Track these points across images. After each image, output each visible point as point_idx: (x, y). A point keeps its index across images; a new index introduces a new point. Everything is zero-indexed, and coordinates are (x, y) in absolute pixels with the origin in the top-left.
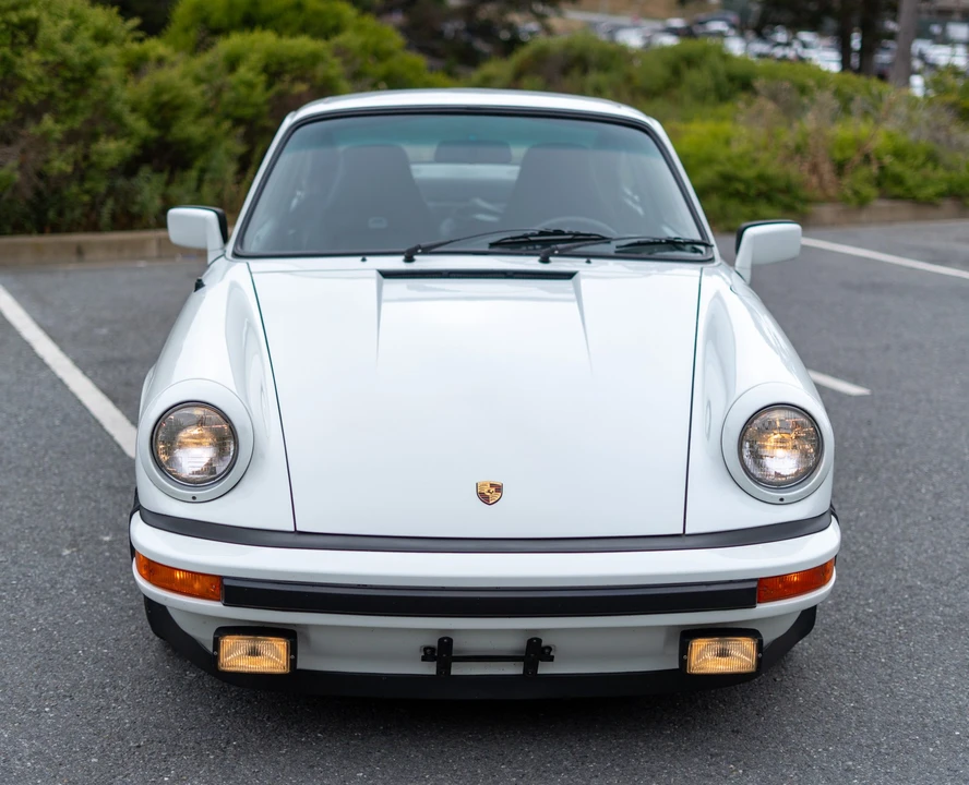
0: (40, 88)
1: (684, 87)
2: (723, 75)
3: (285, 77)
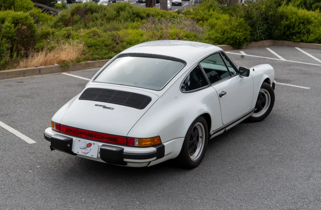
1: (121, 17)
2: (131, 13)
3: (19, 24)
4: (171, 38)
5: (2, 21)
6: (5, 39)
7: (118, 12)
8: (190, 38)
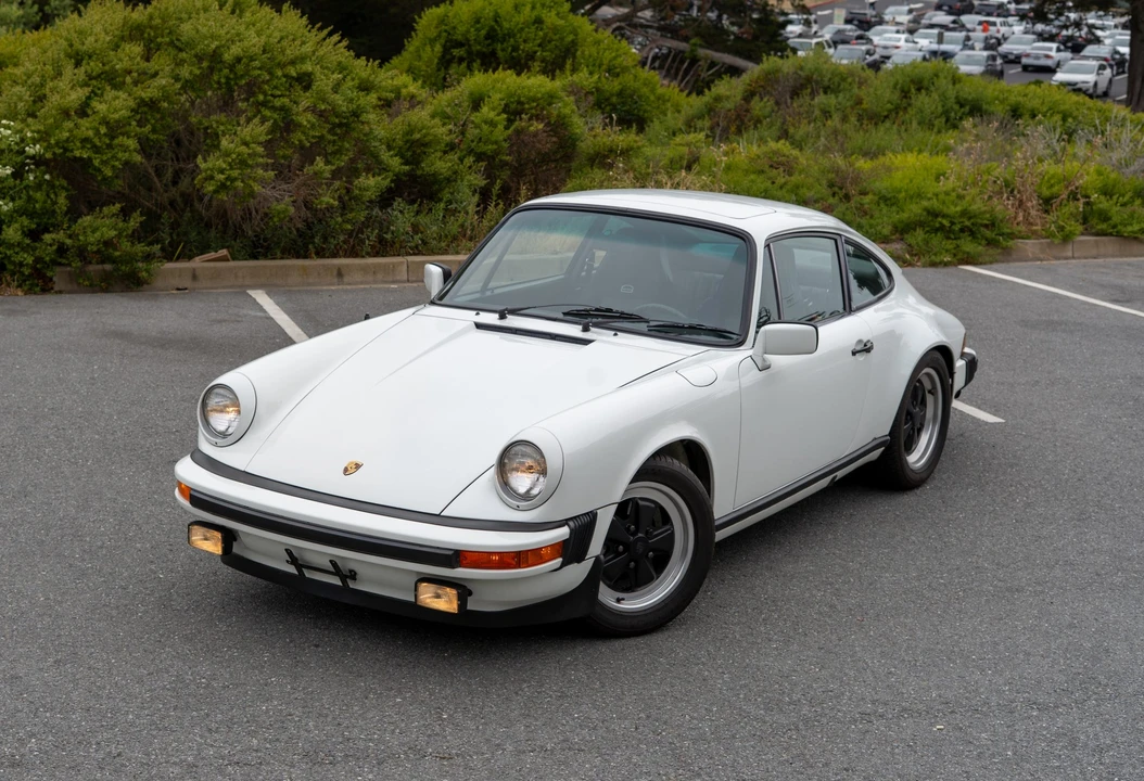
0: (312, 133)
1: (911, 111)
2: (953, 100)
3: (523, 116)
4: (1046, 193)
5: (477, 103)
6: (470, 160)
7: (905, 94)
8: (1115, 197)
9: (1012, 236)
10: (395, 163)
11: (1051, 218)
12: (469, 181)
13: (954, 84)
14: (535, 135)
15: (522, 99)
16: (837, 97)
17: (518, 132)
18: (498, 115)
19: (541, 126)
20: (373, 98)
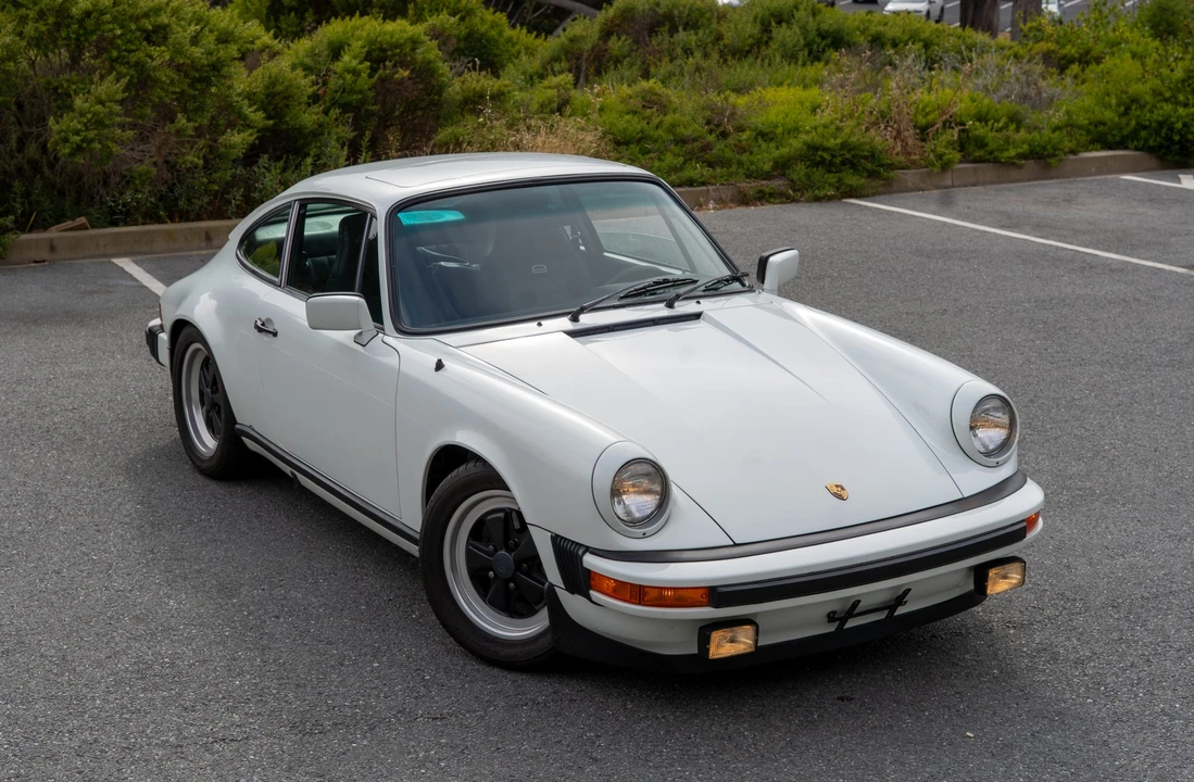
0: (171, 89)
1: (774, 45)
2: (814, 32)
3: (387, 63)
4: (922, 121)
5: (336, 51)
6: (335, 112)
7: (766, 29)
8: (990, 123)
9: (892, 167)
10: (257, 117)
11: (929, 146)
12: (337, 133)
13: (814, 15)
14: (401, 82)
15: (384, 46)
16: (697, 34)
17: (382, 80)
18: (361, 63)
19: (407, 73)
20: (233, 50)
